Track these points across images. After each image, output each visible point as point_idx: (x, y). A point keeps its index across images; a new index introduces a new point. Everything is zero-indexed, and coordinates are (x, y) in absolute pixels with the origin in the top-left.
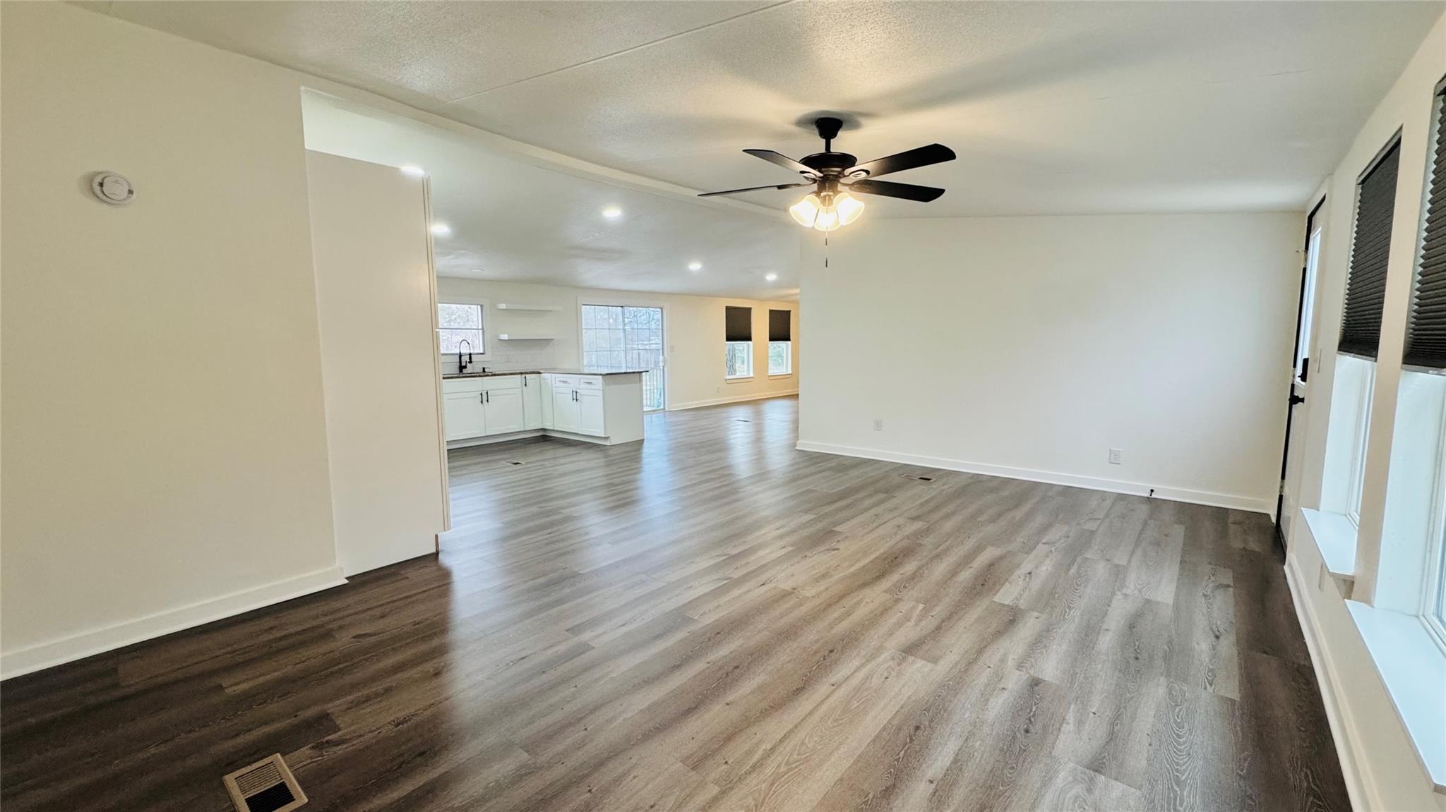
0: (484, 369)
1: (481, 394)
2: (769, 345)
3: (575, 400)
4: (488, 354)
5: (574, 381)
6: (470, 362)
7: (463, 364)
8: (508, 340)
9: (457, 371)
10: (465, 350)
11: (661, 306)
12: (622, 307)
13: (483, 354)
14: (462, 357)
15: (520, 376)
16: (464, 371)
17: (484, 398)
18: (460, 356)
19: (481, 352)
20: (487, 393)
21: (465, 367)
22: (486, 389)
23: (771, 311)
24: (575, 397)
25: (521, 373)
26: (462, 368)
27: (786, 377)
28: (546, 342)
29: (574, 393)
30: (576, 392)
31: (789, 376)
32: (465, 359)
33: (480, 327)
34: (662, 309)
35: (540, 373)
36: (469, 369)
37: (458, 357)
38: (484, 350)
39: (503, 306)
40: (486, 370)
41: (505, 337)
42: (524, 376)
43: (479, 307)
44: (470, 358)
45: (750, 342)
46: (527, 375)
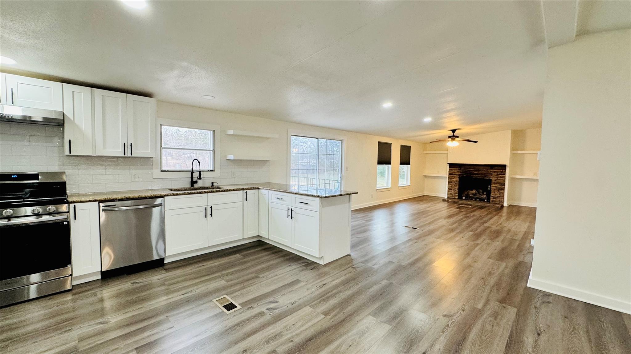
0: (213, 183)
1: (206, 209)
2: (400, 167)
3: (290, 217)
4: (217, 171)
5: (290, 201)
6: (200, 178)
7: (195, 179)
8: (234, 160)
9: (188, 185)
10: (196, 168)
11: (341, 139)
12: (317, 138)
13: (213, 171)
14: (194, 174)
15: (241, 191)
16: (196, 186)
17: (208, 212)
18: (192, 172)
19: (212, 169)
20: (211, 208)
21: (196, 182)
22: (210, 204)
23: (401, 146)
24: (290, 214)
25: (243, 189)
26: (193, 183)
27: (406, 187)
28: (263, 162)
29: (290, 211)
30: (292, 210)
31: (408, 187)
32: (196, 175)
33: (212, 149)
34: (342, 141)
35: (259, 189)
36: (200, 184)
37: (190, 173)
38: (214, 167)
39: (231, 132)
40: (214, 184)
41: (231, 157)
42: (245, 191)
43: (212, 132)
44: (200, 175)
45: (389, 165)
46: (247, 191)
